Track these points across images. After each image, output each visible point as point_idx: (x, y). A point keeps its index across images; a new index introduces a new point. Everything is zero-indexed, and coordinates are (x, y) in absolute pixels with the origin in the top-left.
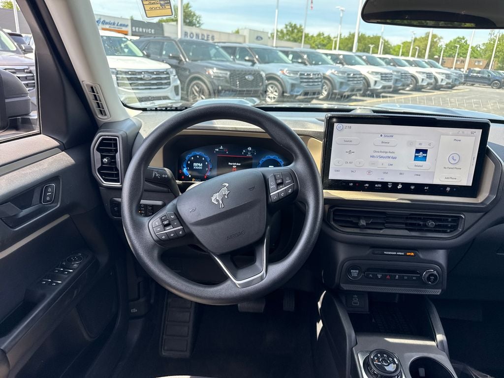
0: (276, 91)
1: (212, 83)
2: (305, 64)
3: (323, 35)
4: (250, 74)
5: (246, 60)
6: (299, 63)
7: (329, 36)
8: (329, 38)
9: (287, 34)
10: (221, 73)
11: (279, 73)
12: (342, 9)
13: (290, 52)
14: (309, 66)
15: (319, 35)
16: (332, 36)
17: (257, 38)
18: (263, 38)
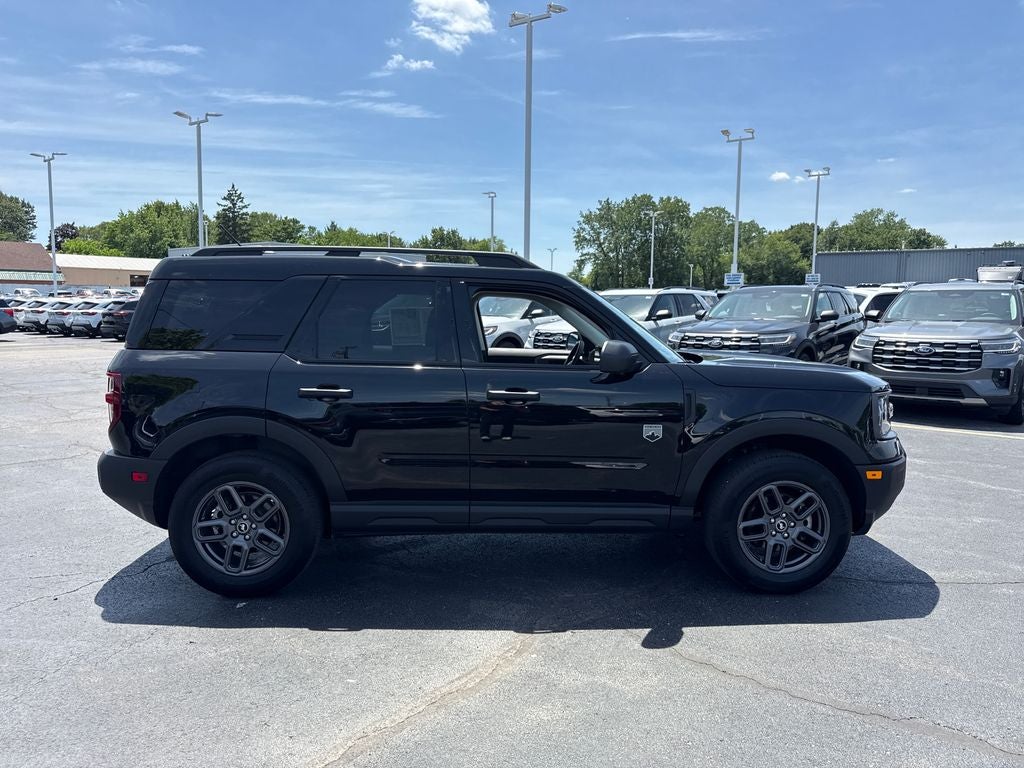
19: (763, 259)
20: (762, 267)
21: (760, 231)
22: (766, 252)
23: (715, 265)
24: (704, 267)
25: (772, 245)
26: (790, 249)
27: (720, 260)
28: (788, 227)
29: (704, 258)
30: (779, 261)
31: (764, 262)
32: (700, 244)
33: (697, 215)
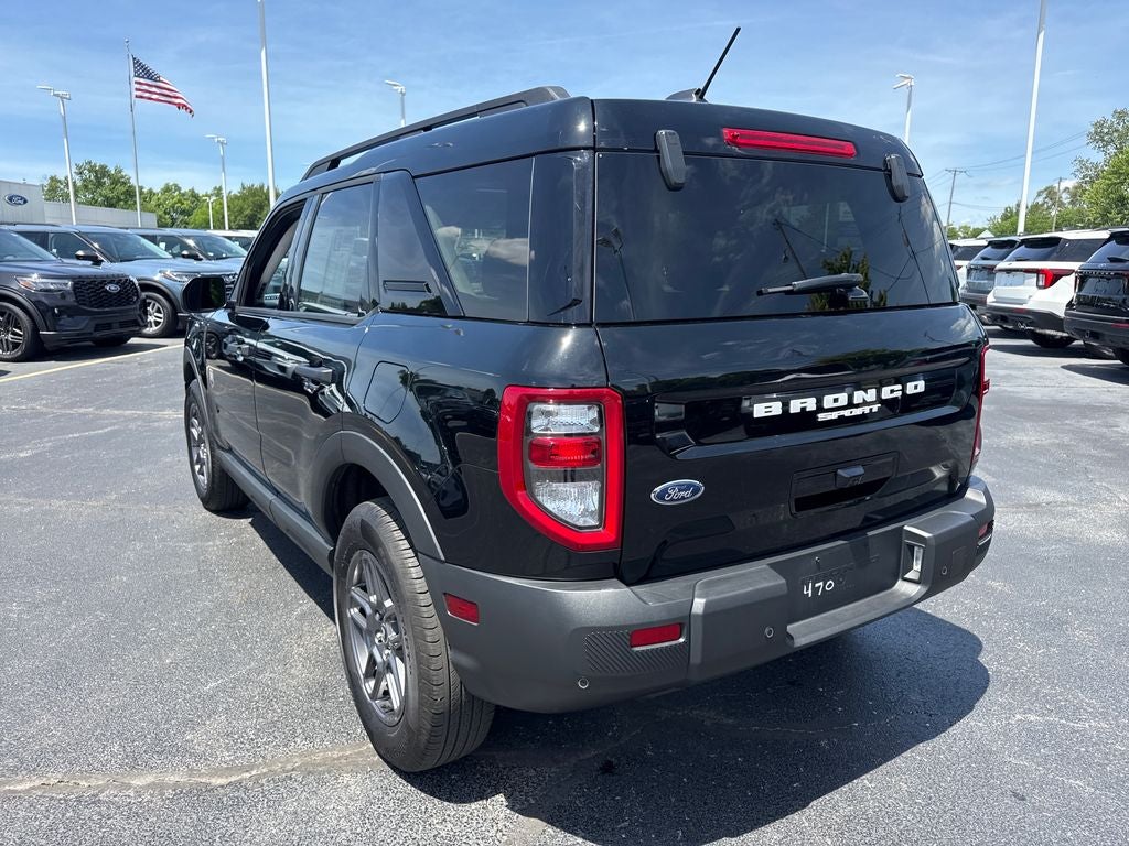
0: (158, 311)
1: (37, 303)
2: (196, 258)
3: (179, 189)
4: (112, 282)
5: (78, 257)
6: (184, 256)
7: (193, 191)
8: (195, 196)
9: (86, 187)
10: (52, 284)
11: (158, 277)
12: (221, 139)
13: (158, 238)
14: (205, 260)
15: (167, 189)
16: (201, 191)
17: (11, 199)
18: (28, 199)
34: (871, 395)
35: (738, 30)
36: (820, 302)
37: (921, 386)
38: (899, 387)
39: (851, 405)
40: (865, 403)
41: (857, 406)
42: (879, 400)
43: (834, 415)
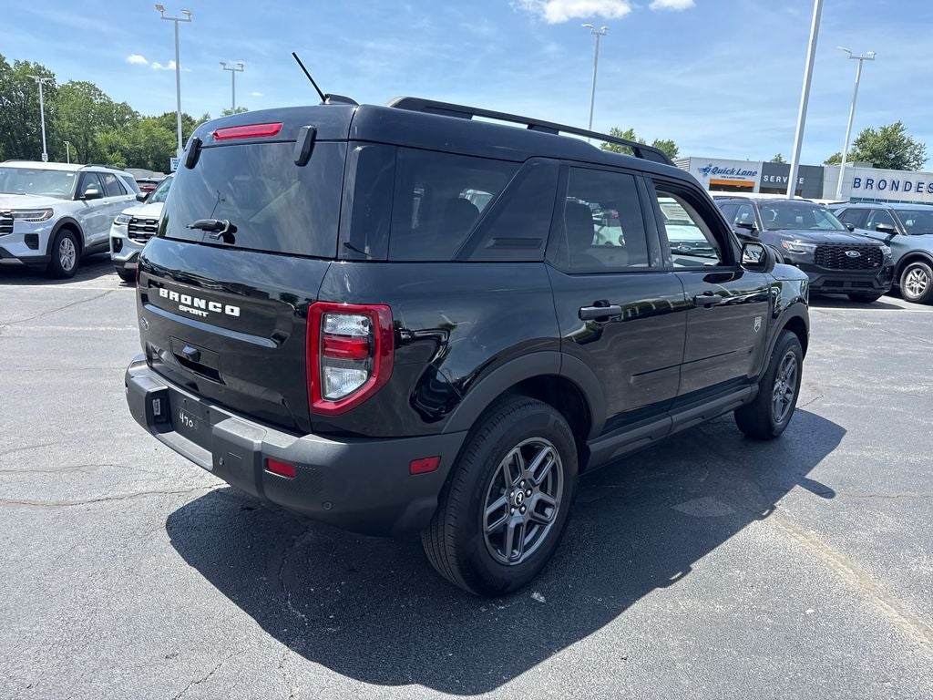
0: (924, 280)
5: (878, 230)
19: (140, 143)
20: (140, 151)
21: (134, 115)
22: (143, 137)
23: (90, 144)
24: (77, 146)
25: (148, 131)
26: (166, 137)
27: (96, 140)
28: (161, 114)
29: (77, 134)
30: (156, 147)
31: (142, 147)
32: (70, 121)
33: (63, 87)
34: (202, 304)
35: (294, 54)
36: (218, 238)
37: (237, 312)
38: (219, 305)
39: (192, 306)
40: (199, 308)
41: (196, 308)
42: (207, 309)
43: (185, 309)
